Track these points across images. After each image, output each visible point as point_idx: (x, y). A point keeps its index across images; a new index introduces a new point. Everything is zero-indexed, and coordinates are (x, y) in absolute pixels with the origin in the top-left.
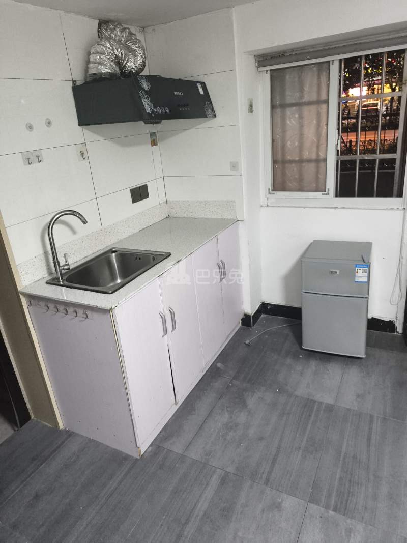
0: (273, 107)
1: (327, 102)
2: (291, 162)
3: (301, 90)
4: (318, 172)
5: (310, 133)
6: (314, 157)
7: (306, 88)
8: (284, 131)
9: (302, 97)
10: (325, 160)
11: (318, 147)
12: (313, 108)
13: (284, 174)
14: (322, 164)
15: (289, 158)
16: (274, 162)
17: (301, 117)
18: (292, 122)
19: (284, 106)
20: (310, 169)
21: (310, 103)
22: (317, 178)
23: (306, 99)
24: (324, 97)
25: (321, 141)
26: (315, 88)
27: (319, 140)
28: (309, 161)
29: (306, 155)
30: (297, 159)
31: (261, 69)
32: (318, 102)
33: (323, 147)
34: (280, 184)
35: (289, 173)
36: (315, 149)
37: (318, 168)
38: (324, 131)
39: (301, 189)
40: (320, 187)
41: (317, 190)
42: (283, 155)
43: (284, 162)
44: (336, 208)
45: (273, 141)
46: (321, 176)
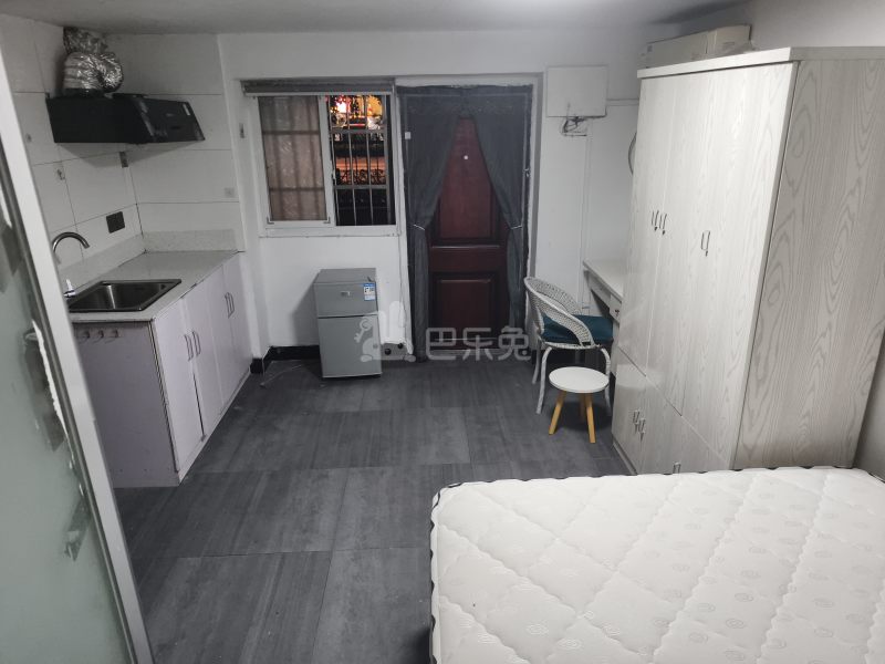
0: (264, 133)
1: (318, 133)
2: (289, 190)
3: (291, 118)
4: (316, 201)
5: (305, 161)
6: (311, 185)
7: (297, 118)
8: (278, 159)
9: (292, 125)
10: (323, 189)
11: (314, 175)
12: (306, 137)
13: (282, 203)
14: (320, 193)
15: (286, 186)
16: (270, 190)
17: (294, 146)
18: (285, 149)
19: (275, 133)
20: (308, 198)
21: (301, 133)
22: (317, 207)
23: (297, 128)
24: (315, 128)
25: (316, 170)
26: (305, 118)
27: (314, 168)
28: (307, 189)
29: (303, 183)
30: (294, 187)
31: (248, 94)
32: (310, 133)
33: (319, 176)
34: (278, 213)
35: (287, 202)
36: (311, 177)
37: (316, 196)
38: (319, 160)
39: (301, 218)
40: (320, 215)
41: (318, 218)
42: (280, 181)
43: (281, 190)
44: (339, 236)
45: (267, 168)
46: (321, 206)
